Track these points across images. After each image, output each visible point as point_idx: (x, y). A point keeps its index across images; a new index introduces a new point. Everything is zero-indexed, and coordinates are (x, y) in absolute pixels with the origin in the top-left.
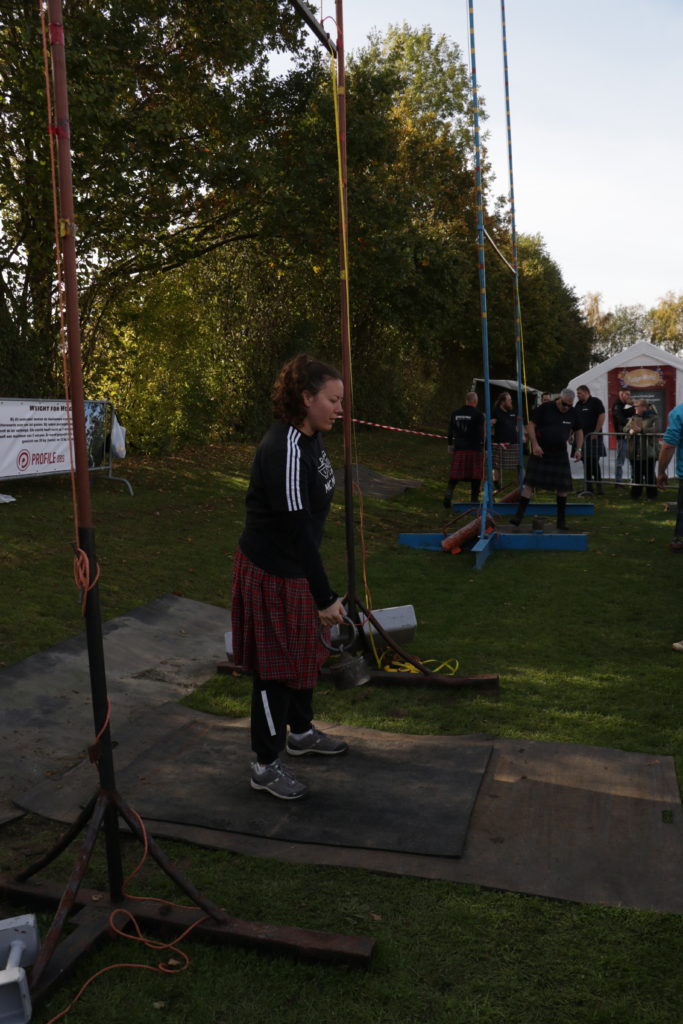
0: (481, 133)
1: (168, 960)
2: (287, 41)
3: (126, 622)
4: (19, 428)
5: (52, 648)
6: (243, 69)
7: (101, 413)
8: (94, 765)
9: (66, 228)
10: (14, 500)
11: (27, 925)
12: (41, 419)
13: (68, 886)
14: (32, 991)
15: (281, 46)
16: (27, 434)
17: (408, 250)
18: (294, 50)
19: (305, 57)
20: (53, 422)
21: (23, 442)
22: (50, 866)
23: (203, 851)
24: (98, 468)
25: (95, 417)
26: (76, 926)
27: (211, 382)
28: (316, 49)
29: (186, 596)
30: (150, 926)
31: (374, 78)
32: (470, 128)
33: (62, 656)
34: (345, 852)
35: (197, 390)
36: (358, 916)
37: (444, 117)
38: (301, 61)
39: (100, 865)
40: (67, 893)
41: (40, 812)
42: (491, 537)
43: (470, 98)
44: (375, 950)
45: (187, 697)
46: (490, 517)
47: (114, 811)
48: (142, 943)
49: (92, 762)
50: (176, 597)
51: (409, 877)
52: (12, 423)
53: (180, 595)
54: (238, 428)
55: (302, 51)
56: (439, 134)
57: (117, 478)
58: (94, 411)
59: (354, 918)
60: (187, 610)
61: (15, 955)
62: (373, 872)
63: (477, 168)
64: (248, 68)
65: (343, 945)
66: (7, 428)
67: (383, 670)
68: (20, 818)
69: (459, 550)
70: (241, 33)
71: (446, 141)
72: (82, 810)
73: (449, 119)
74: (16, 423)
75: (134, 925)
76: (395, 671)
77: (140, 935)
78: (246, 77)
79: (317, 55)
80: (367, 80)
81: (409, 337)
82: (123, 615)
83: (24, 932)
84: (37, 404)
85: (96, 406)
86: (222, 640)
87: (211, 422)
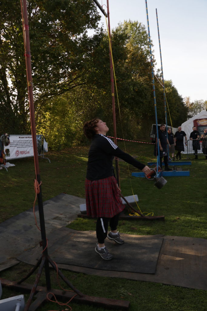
0: (152, 51)
1: (65, 309)
2: (93, 26)
3: (50, 202)
4: (16, 144)
5: (27, 210)
6: (80, 35)
7: (40, 138)
8: (42, 247)
9: (30, 84)
10: (15, 165)
11: (21, 298)
12: (22, 141)
13: (34, 286)
15: (91, 27)
16: (18, 145)
17: (131, 86)
18: (95, 28)
19: (98, 30)
20: (25, 142)
21: (17, 148)
22: (28, 278)
23: (75, 273)
24: (40, 155)
25: (39, 140)
26: (36, 298)
27: (73, 128)
28: (101, 28)
29: (67, 194)
30: (59, 298)
31: (119, 36)
32: (149, 49)
33: (28, 212)
34: (119, 273)
35: (69, 131)
36: (124, 294)
38: (97, 32)
39: (43, 278)
40: (34, 288)
41: (25, 262)
42: (160, 173)
43: (148, 40)
44: (130, 304)
45: (69, 225)
47: (47, 261)
48: (57, 303)
49: (41, 246)
50: (64, 194)
51: (139, 281)
52: (14, 142)
53: (65, 193)
54: (81, 142)
55: (97, 29)
56: (139, 51)
57: (46, 158)
58: (38, 138)
59: (123, 294)
60: (68, 198)
61: (18, 308)
62: (128, 280)
63: (151, 61)
64: (82, 35)
65: (120, 303)
66: (12, 144)
67: (129, 215)
68: (20, 263)
69: (150, 177)
70: (79, 23)
71: (142, 53)
72: (38, 261)
73: (142, 47)
74: (15, 142)
75: (54, 298)
76: (132, 215)
77: (56, 300)
78: (81, 37)
79: (102, 30)
80: (117, 36)
81: (132, 113)
82: (49, 200)
83: (20, 300)
84: (21, 136)
85: (39, 136)
86: (79, 207)
87: (73, 140)
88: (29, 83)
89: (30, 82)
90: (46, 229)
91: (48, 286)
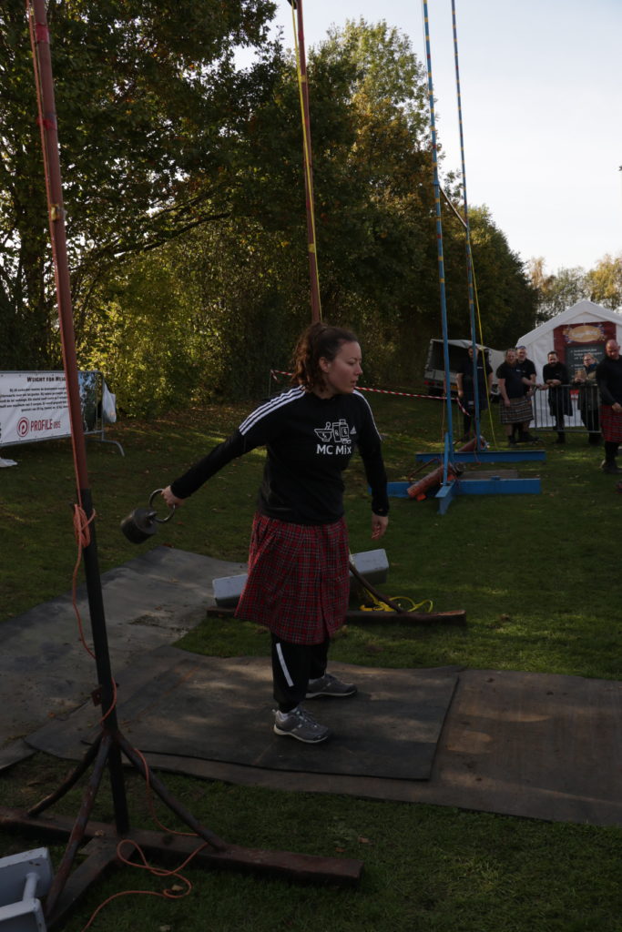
1: (172, 885)
2: (250, 36)
3: (122, 573)
4: (19, 398)
5: (54, 598)
6: (211, 63)
7: (93, 382)
8: (100, 706)
9: (56, 214)
10: (16, 464)
11: (40, 859)
12: (38, 389)
13: (77, 821)
14: (47, 919)
15: (245, 42)
16: (25, 403)
17: (367, 224)
18: (257, 44)
19: (267, 51)
20: (49, 391)
21: (23, 410)
22: (61, 800)
23: (200, 782)
24: (92, 432)
25: (87, 386)
26: (87, 856)
27: (191, 351)
28: (277, 42)
29: (176, 547)
30: (154, 855)
31: (330, 68)
32: (421, 111)
33: (59, 604)
34: (331, 779)
35: (179, 359)
36: (347, 839)
37: (396, 102)
38: (264, 54)
39: (106, 798)
40: (77, 827)
41: (49, 750)
42: (452, 484)
43: (419, 84)
44: (362, 871)
45: (179, 640)
46: (451, 465)
47: (117, 748)
48: (147, 870)
49: (96, 704)
50: (166, 547)
51: (391, 801)
52: (11, 393)
53: (170, 546)
54: (218, 392)
55: (263, 45)
56: (393, 118)
57: (109, 441)
58: (86, 380)
59: (342, 840)
60: (180, 559)
61: (30, 887)
62: (358, 798)
63: (430, 149)
64: (216, 63)
65: (335, 868)
66: (7, 398)
67: (360, 610)
68: (34, 754)
69: (423, 497)
70: (207, 30)
71: (400, 124)
72: (89, 747)
73: (401, 105)
74: (16, 393)
75: (140, 855)
76: (369, 610)
77: (146, 863)
78: (214, 70)
79: (278, 48)
80: (324, 70)
81: (370, 303)
82: (119, 566)
83: (37, 865)
84: (34, 376)
85: (88, 375)
86: (210, 586)
87: (193, 387)
88: (53, 212)
89: (57, 205)
90: (111, 653)
91: (121, 820)
